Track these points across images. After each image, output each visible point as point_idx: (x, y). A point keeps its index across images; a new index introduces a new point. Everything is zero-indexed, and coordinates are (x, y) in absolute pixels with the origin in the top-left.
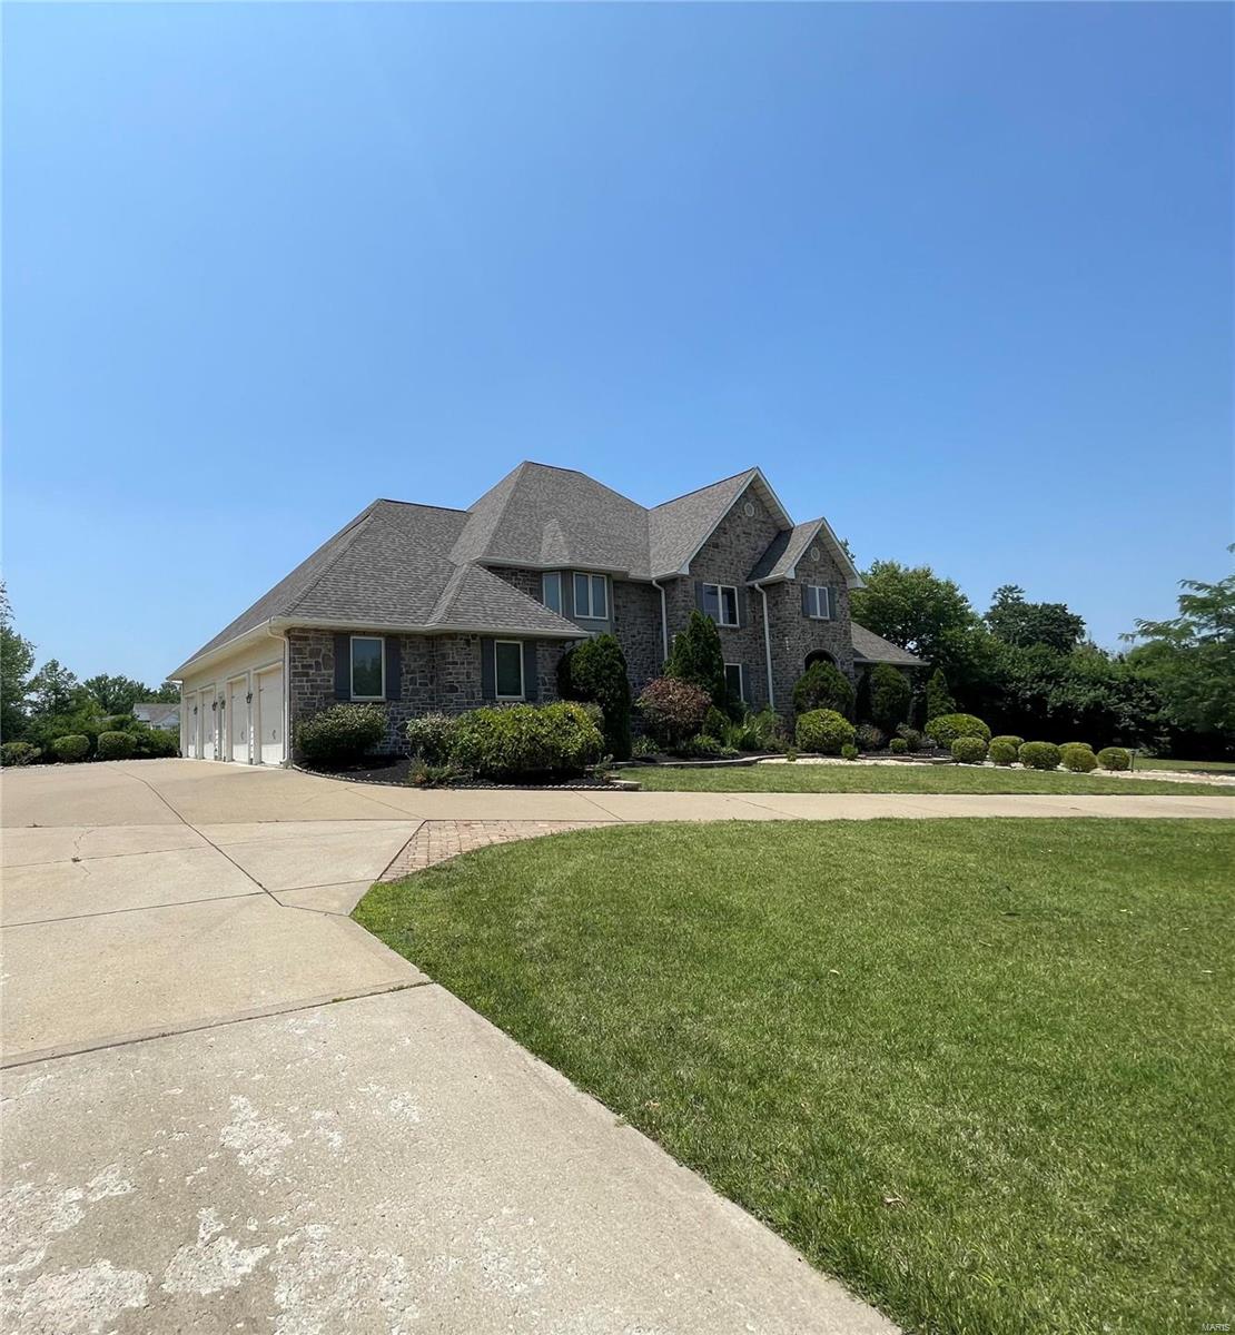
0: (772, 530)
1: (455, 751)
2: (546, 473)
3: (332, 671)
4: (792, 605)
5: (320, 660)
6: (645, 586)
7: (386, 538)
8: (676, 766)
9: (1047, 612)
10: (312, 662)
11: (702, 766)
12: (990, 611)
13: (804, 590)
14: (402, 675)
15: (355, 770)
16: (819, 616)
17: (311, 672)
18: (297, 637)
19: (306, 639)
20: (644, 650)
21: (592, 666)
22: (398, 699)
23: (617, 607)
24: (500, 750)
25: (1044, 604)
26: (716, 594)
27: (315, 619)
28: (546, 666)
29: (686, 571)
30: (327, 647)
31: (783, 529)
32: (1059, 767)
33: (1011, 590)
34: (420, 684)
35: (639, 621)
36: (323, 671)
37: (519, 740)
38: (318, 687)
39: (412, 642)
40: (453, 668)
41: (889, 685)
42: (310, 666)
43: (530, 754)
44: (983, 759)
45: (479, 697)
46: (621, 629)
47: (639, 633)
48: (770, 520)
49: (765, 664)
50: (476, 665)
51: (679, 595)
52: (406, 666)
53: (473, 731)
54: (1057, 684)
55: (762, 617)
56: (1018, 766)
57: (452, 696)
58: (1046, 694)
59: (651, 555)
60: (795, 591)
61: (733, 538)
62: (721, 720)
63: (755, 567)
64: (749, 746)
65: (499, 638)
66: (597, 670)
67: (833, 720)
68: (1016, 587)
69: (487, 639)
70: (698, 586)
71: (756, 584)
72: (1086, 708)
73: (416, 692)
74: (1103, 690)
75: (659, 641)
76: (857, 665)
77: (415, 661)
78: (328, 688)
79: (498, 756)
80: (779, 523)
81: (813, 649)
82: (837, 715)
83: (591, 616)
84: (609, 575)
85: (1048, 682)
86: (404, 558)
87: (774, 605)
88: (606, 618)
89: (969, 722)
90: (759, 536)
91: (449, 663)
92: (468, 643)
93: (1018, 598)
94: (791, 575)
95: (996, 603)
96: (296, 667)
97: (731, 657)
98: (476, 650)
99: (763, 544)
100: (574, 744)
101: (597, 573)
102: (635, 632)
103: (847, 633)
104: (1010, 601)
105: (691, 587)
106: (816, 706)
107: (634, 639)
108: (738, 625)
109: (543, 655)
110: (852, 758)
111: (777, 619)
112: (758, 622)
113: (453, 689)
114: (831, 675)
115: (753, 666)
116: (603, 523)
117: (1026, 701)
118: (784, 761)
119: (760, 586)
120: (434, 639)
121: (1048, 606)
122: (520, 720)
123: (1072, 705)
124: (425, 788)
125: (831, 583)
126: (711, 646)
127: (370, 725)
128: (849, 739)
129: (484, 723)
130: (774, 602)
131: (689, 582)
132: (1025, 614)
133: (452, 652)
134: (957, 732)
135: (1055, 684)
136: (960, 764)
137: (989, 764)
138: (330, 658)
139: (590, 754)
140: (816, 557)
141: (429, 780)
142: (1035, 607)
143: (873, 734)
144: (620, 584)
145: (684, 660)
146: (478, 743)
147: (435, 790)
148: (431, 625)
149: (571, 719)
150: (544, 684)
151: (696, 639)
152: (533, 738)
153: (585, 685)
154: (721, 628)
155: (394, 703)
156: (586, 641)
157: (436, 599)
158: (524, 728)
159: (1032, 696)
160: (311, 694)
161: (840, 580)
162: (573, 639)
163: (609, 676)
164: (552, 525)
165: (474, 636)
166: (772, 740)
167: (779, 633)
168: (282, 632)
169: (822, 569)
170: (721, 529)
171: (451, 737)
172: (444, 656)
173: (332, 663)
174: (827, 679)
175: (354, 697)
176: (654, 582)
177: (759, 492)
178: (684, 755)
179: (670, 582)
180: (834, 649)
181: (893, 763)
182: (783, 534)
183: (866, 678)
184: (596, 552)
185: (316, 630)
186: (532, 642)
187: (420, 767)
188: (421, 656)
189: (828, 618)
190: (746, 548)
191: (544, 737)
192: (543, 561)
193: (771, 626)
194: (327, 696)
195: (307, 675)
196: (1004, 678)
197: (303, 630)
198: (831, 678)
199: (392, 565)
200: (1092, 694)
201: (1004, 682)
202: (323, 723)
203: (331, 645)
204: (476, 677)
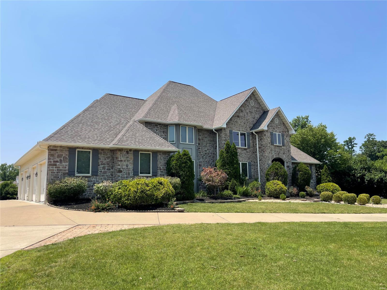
0: (261, 111)
1: (112, 197)
2: (178, 86)
3: (68, 164)
4: (267, 139)
5: (62, 159)
6: (210, 132)
7: (100, 109)
8: (210, 202)
9: (383, 144)
10: (58, 160)
11: (221, 202)
12: (364, 143)
13: (272, 134)
14: (99, 165)
15: (71, 205)
16: (278, 144)
17: (58, 164)
18: (52, 149)
19: (56, 150)
20: (210, 156)
21: (178, 162)
22: (97, 175)
23: (199, 139)
24: (129, 196)
25: (382, 141)
26: (238, 135)
27: (59, 142)
28: (161, 162)
29: (225, 126)
30: (66, 154)
31: (266, 110)
32: (356, 203)
33: (371, 135)
34: (107, 169)
35: (208, 145)
36: (63, 164)
37: (136, 192)
38: (61, 170)
39: (104, 152)
40: (121, 163)
41: (302, 171)
42: (57, 161)
43: (140, 198)
44: (331, 200)
45: (131, 174)
46: (201, 148)
47: (208, 150)
48: (260, 107)
49: (257, 162)
50: (131, 161)
51: (223, 135)
52: (101, 162)
53: (119, 189)
54: (369, 171)
55: (256, 144)
56: (342, 203)
57: (120, 174)
58: (365, 175)
59: (215, 119)
60: (268, 134)
61: (245, 114)
62: (236, 184)
63: (254, 125)
64: (246, 195)
65: (141, 151)
66: (180, 164)
67: (278, 184)
68: (373, 134)
69: (136, 152)
70: (231, 132)
71: (254, 131)
72: (378, 181)
73: (105, 172)
74: (383, 174)
75: (216, 153)
76: (293, 163)
77: (105, 160)
78: (65, 170)
79: (128, 198)
80: (264, 108)
81: (275, 157)
82: (280, 182)
83: (187, 143)
84: (195, 127)
85: (366, 171)
86: (106, 118)
87: (260, 140)
88: (194, 144)
89: (332, 186)
90: (256, 113)
91: (119, 161)
92: (127, 152)
93: (374, 139)
94: (266, 128)
95: (366, 140)
96: (51, 162)
97: (242, 159)
98: (131, 156)
99: (257, 116)
100: (160, 194)
101: (189, 126)
102: (206, 149)
103: (289, 151)
104: (371, 139)
105: (228, 132)
106: (273, 179)
107: (206, 152)
108: (247, 147)
109: (160, 158)
110: (284, 199)
111: (261, 145)
112: (254, 146)
113: (120, 171)
114: (279, 167)
115: (252, 163)
116: (198, 106)
117: (358, 178)
118: (257, 200)
119: (255, 133)
120: (113, 151)
121: (383, 142)
122: (138, 184)
123: (373, 179)
124: (96, 212)
125: (283, 132)
126: (233, 155)
127: (79, 186)
128: (284, 192)
129: (124, 185)
130: (260, 139)
131: (227, 130)
132: (376, 144)
133: (120, 156)
134: (327, 189)
135: (368, 171)
136: (323, 202)
137: (333, 202)
138: (66, 158)
139: (167, 197)
140: (277, 121)
141: (98, 208)
142: (379, 142)
143: (294, 190)
144: (199, 130)
145: (223, 160)
146: (121, 193)
147: (100, 213)
148: (111, 145)
149: (161, 183)
150: (161, 170)
151: (227, 152)
152: (142, 191)
153: (175, 170)
154: (239, 148)
155: (95, 177)
156: (177, 153)
157: (116, 135)
158: (139, 187)
159: (360, 176)
160: (57, 173)
161: (286, 131)
162: (174, 152)
163: (185, 167)
164: (174, 107)
165: (130, 150)
166: (255, 192)
167: (262, 151)
168: (47, 147)
169: (279, 126)
170: (240, 110)
171: (110, 191)
172: (117, 158)
173: (68, 160)
174: (278, 169)
175: (77, 174)
176: (214, 130)
177: (256, 96)
178: (215, 198)
179: (219, 130)
180: (284, 157)
181: (300, 201)
182: (265, 113)
183: (295, 168)
184: (190, 118)
185: (61, 147)
186: (156, 153)
187: (95, 203)
188: (108, 158)
189: (281, 145)
190: (251, 118)
191: (147, 191)
192: (169, 121)
193: (259, 148)
194: (64, 174)
195: (56, 165)
196: (350, 169)
197: (55, 146)
198: (279, 168)
199: (100, 120)
200: (380, 175)
201: (350, 171)
202: (59, 185)
203: (67, 153)
204: (131, 167)
